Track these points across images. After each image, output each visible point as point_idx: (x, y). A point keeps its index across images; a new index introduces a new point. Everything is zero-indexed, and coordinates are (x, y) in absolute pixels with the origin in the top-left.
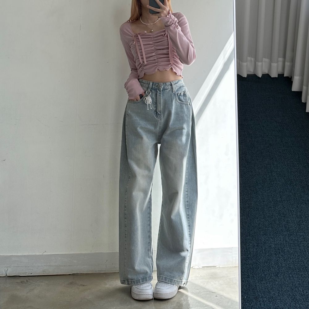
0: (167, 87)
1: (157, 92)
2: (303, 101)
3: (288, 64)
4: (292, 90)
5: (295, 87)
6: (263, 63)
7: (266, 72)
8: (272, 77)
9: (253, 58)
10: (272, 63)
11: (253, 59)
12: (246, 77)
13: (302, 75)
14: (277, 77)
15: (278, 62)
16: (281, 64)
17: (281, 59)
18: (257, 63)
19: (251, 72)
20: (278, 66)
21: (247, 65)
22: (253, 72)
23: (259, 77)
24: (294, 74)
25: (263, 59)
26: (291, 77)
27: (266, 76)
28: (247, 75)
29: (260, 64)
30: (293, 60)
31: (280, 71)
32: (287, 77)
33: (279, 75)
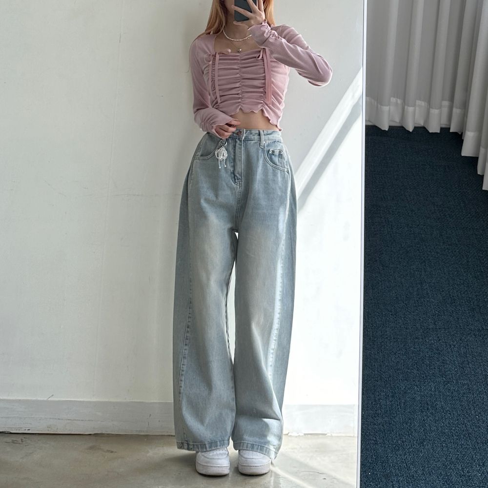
0: (253, 138)
1: (236, 142)
2: (479, 173)
3: (456, 111)
4: (462, 155)
5: (467, 150)
6: (417, 108)
7: (421, 123)
8: (430, 132)
9: (400, 99)
10: (431, 109)
11: (399, 101)
12: (387, 130)
13: (480, 129)
14: (439, 132)
15: (440, 107)
16: (445, 111)
17: (446, 103)
18: (406, 107)
19: (397, 122)
20: (440, 114)
21: (389, 111)
22: (400, 123)
23: (408, 131)
24: (467, 128)
25: (417, 101)
26: (462, 133)
27: (421, 131)
28: (389, 127)
29: (410, 109)
30: (465, 106)
31: (444, 123)
32: (455, 134)
33: (442, 129)
